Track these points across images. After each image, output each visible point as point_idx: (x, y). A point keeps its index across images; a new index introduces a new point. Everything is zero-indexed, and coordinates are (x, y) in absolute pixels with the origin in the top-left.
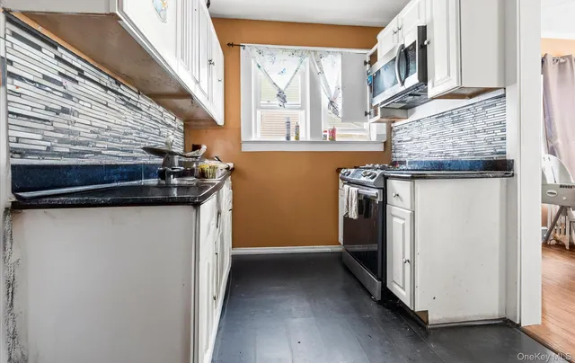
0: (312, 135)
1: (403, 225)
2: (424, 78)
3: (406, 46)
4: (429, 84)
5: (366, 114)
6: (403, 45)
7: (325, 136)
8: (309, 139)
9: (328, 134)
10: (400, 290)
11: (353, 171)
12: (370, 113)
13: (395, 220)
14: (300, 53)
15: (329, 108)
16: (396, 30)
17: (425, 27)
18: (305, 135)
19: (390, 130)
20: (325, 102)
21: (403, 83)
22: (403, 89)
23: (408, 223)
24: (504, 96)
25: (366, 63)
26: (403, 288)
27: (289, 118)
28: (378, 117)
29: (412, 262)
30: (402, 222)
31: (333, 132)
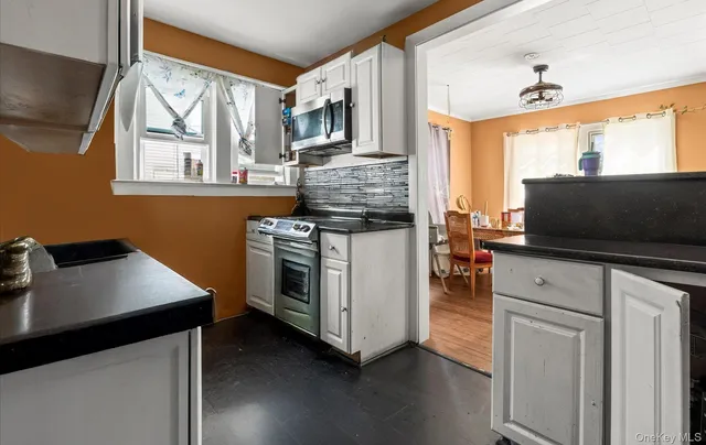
0: (219, 175)
1: (340, 276)
2: (349, 136)
3: (333, 102)
4: (354, 142)
5: (281, 156)
6: (329, 100)
7: (235, 178)
8: (214, 181)
9: (238, 175)
10: (336, 338)
11: (275, 221)
12: (285, 156)
13: (330, 271)
14: (206, 74)
15: (240, 146)
16: (318, 80)
17: (350, 90)
18: (210, 175)
19: (303, 173)
20: (235, 137)
21: (329, 136)
22: (328, 141)
23: (344, 274)
24: (407, 162)
25: (281, 101)
26: (339, 336)
27: (189, 154)
28: (296, 162)
29: (348, 310)
30: (338, 273)
31: (244, 174)
